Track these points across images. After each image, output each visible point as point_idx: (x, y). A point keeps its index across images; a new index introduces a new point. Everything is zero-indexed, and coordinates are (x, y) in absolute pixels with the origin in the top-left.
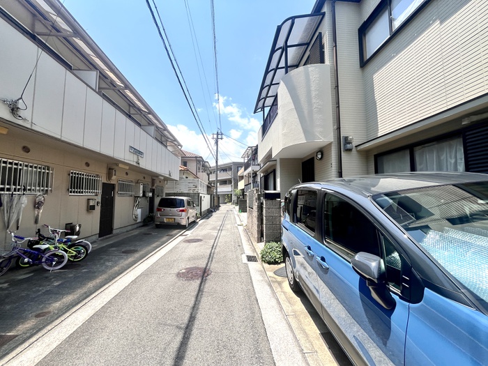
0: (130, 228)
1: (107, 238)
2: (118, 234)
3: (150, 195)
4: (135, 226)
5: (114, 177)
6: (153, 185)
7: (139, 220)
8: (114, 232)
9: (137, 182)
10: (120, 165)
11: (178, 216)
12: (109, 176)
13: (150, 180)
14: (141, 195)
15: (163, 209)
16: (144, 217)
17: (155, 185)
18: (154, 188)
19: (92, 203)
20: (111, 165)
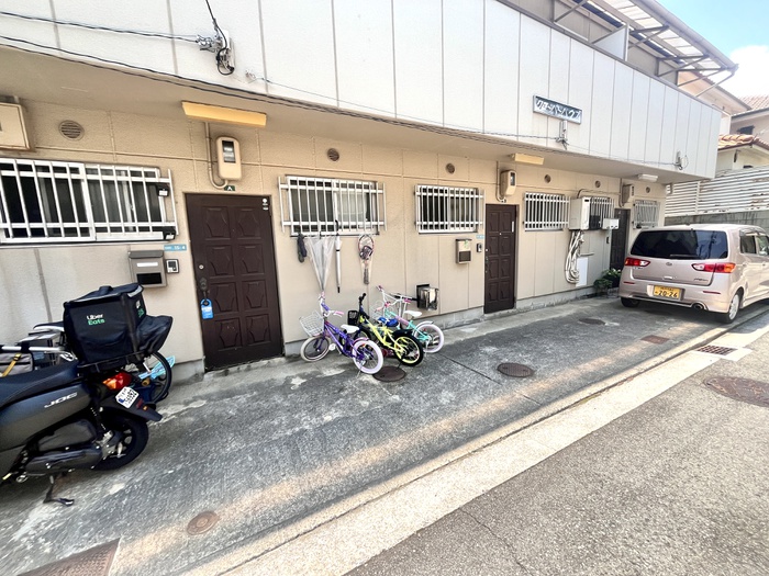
0: (558, 298)
1: (501, 316)
2: (527, 310)
3: (613, 224)
4: (572, 296)
5: (510, 190)
6: (624, 197)
7: (582, 282)
8: (519, 305)
9: (578, 196)
10: (518, 158)
11: (699, 281)
12: (501, 187)
13: (617, 189)
14: (585, 225)
15: (644, 260)
16: (598, 276)
17: (631, 199)
18: (627, 206)
19: (463, 247)
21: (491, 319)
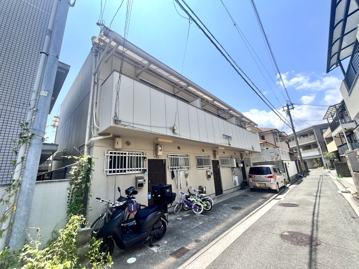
0: (232, 190)
1: (220, 197)
2: (226, 195)
3: (242, 165)
4: (236, 189)
5: (217, 156)
6: (242, 158)
7: (238, 185)
8: (224, 192)
9: (231, 158)
10: (219, 148)
11: (268, 181)
12: (215, 156)
13: (240, 155)
14: (235, 166)
15: (253, 176)
16: (241, 182)
17: (244, 158)
18: (243, 160)
19: (208, 174)
20: (215, 149)
21: (217, 198)
